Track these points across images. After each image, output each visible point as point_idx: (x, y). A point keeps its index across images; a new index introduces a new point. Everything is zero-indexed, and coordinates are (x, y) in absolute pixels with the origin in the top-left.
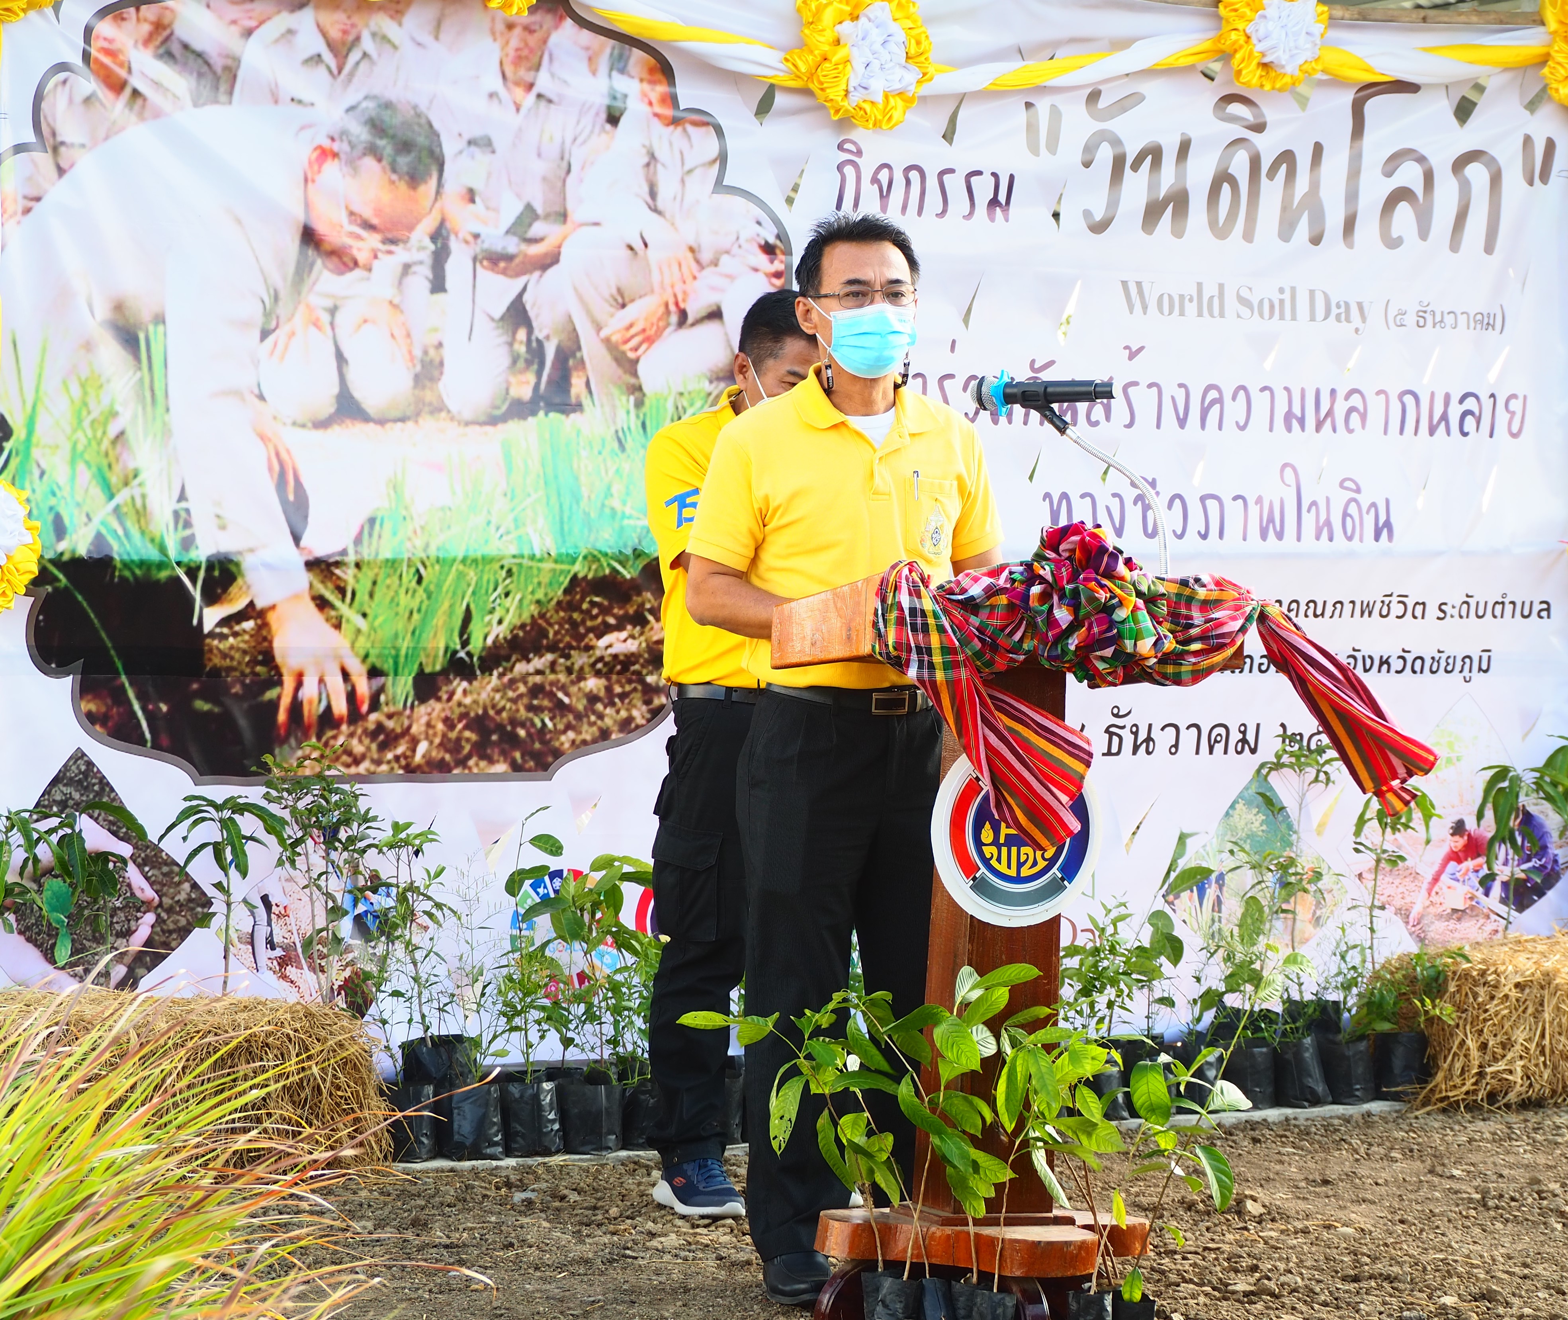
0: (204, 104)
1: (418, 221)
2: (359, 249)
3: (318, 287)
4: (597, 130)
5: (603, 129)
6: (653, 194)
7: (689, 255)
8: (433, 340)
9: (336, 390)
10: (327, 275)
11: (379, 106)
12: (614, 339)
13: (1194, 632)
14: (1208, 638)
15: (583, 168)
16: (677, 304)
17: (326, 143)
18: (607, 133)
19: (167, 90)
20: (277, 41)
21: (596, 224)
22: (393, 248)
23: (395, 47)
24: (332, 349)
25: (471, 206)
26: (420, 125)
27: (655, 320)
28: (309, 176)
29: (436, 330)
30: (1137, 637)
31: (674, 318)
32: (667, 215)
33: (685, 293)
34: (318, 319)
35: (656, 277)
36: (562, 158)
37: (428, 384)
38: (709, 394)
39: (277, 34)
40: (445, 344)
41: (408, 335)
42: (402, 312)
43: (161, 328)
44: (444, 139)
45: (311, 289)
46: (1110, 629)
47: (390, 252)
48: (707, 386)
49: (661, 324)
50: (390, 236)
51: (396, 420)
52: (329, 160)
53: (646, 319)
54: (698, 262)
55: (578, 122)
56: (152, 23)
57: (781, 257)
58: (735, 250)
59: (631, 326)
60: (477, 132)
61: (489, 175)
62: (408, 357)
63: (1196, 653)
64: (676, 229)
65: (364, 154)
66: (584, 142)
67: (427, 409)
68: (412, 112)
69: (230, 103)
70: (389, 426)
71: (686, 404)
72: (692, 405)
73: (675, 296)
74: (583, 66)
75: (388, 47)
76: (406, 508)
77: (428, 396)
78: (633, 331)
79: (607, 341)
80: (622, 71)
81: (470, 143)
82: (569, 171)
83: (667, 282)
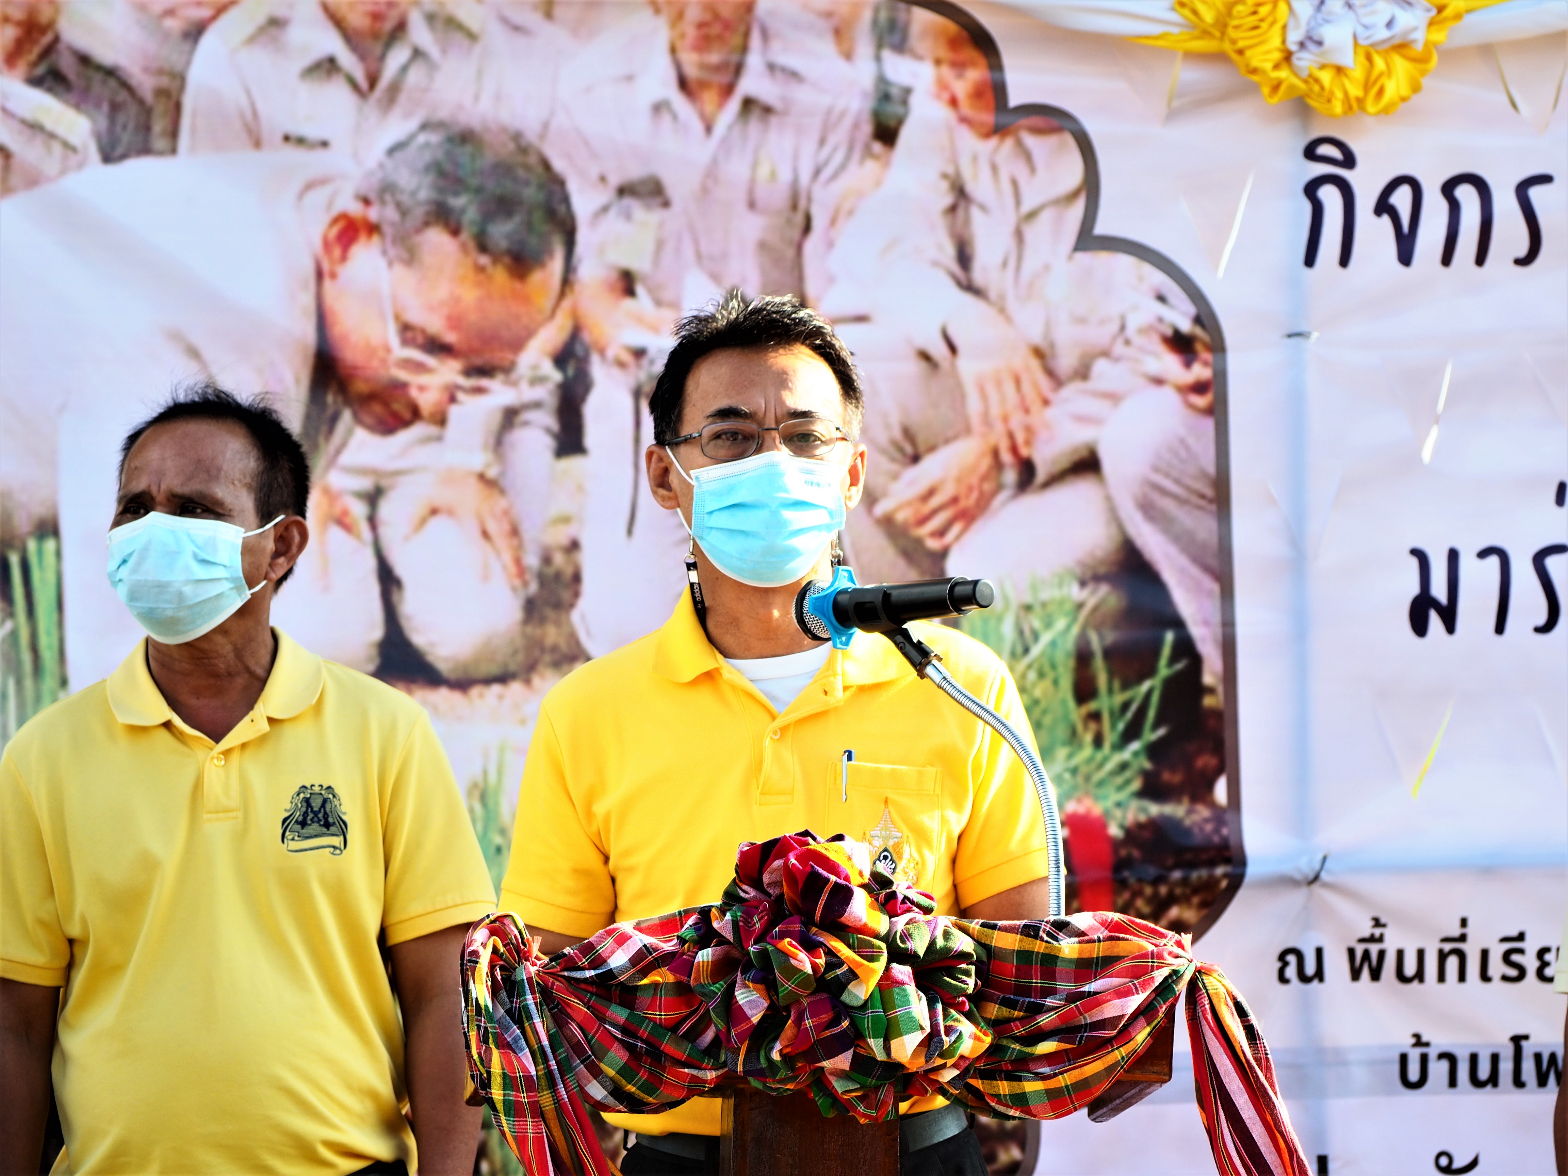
0: (123, 157)
1: (529, 333)
2: (422, 388)
3: (347, 458)
4: (857, 155)
5: (868, 153)
6: (964, 258)
7: (1035, 364)
8: (560, 536)
9: (377, 632)
10: (361, 435)
11: (450, 140)
12: (901, 517)
13: (1045, 1020)
14: (1079, 1028)
15: (833, 222)
16: (1014, 450)
17: (355, 209)
18: (875, 157)
19: (52, 136)
20: (251, 40)
21: (861, 319)
22: (484, 382)
23: (473, 36)
24: (370, 563)
25: (628, 303)
26: (527, 168)
27: (974, 480)
28: (326, 266)
29: (565, 520)
30: (889, 1032)
31: (1010, 476)
32: (993, 294)
33: (1029, 430)
34: (345, 513)
35: (974, 406)
36: (794, 207)
37: (550, 613)
38: (1080, 606)
39: (249, 29)
40: (585, 542)
41: (515, 532)
42: (502, 492)
43: (50, 545)
44: (573, 187)
45: (332, 462)
46: (836, 1022)
47: (479, 391)
48: (1075, 592)
49: (987, 487)
50: (478, 361)
51: (488, 681)
52: (362, 239)
53: (959, 480)
54: (1050, 373)
55: (822, 142)
56: (18, 24)
57: (1206, 356)
58: (1119, 349)
59: (931, 493)
60: (635, 172)
61: (660, 245)
62: (513, 569)
63: (1050, 1058)
64: (1009, 319)
65: (427, 224)
66: (835, 176)
67: (547, 658)
68: (511, 146)
69: (173, 151)
70: (475, 691)
71: (1037, 624)
72: (1048, 624)
73: (1011, 436)
74: (827, 47)
75: (458, 37)
76: (503, 832)
77: (552, 635)
78: (935, 501)
79: (887, 523)
80: (901, 47)
81: (623, 191)
82: (807, 228)
83: (995, 411)
